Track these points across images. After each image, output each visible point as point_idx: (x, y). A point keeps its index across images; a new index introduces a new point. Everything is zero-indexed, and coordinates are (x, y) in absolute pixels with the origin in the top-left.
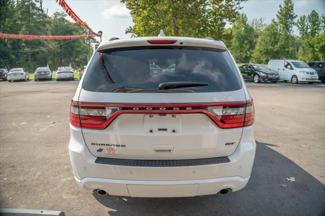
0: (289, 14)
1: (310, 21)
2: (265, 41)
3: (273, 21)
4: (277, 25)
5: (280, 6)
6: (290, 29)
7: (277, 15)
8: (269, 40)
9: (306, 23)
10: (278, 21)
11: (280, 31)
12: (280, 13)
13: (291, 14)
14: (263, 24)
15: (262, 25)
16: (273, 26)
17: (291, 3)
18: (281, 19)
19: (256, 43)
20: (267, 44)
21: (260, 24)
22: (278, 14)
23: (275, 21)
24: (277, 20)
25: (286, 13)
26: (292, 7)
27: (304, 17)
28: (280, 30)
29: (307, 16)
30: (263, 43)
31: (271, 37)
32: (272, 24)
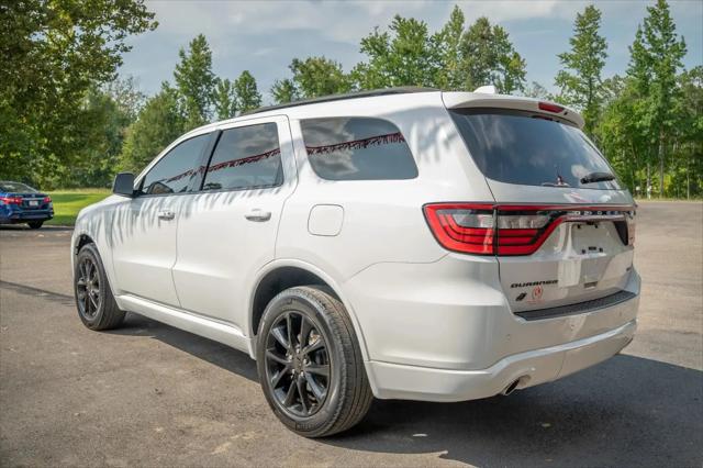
0: (201, 73)
1: (240, 95)
2: (147, 134)
3: (165, 85)
4: (175, 97)
5: (182, 54)
6: (205, 108)
7: (175, 74)
8: (157, 132)
9: (232, 98)
10: (178, 88)
11: (182, 112)
12: (182, 71)
13: (208, 74)
14: (136, 92)
15: (132, 95)
16: (164, 99)
17: (205, 50)
18: (183, 83)
19: (121, 137)
20: (152, 140)
21: (126, 92)
22: (178, 73)
23: (171, 87)
24: (174, 85)
25: (195, 71)
26: (208, 58)
27: (227, 83)
28: (183, 108)
29: (232, 82)
30: (142, 138)
31: (163, 125)
32: (162, 94)
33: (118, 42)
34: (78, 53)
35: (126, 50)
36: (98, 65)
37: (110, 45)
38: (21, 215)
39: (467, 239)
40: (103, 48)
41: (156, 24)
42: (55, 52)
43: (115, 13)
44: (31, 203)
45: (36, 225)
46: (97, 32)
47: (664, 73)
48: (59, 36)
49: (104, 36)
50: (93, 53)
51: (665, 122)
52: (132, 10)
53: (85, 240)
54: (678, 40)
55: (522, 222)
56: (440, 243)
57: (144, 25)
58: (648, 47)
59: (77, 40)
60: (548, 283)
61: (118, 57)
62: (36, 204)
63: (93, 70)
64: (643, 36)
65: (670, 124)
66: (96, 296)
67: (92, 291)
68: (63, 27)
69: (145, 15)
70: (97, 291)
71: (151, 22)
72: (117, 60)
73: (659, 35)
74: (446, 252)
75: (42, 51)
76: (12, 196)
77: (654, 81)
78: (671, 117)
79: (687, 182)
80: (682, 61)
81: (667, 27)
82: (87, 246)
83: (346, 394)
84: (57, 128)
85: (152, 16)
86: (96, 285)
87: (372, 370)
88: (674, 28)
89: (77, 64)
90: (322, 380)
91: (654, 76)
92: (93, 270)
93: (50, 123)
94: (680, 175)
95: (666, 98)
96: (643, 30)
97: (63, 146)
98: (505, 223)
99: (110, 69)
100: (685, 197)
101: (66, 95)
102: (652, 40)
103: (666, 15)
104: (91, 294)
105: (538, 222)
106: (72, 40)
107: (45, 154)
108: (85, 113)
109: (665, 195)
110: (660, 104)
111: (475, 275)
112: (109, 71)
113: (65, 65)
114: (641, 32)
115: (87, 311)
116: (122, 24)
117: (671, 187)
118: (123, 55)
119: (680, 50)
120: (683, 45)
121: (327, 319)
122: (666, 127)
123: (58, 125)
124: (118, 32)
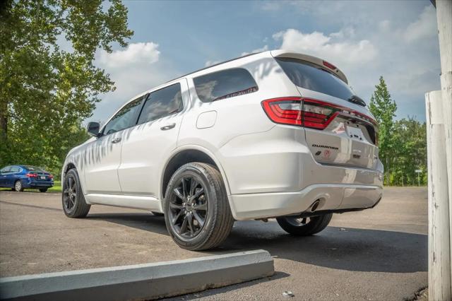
33: (94, 97)
34: (73, 102)
35: (98, 101)
36: (83, 108)
37: (90, 98)
38: (36, 183)
39: (287, 116)
40: (86, 100)
41: (115, 88)
42: (61, 101)
43: (93, 82)
44: (42, 178)
45: (43, 190)
46: (83, 92)
47: (387, 119)
48: (63, 93)
49: (87, 94)
50: (81, 102)
51: (388, 145)
52: (103, 80)
53: (71, 166)
54: (392, 103)
55: (317, 110)
56: (271, 120)
57: (109, 88)
58: (377, 106)
59: (73, 95)
60: (333, 148)
61: (94, 105)
62: (44, 178)
63: (80, 111)
64: (375, 100)
65: (391, 146)
66: (74, 197)
67: (72, 195)
68: (66, 88)
69: (110, 83)
70: (75, 195)
71: (112, 87)
72: (93, 106)
73: (382, 100)
74: (275, 124)
75: (54, 101)
76: (32, 173)
77: (382, 124)
78: (391, 143)
79: (402, 178)
80: (395, 113)
81: (386, 96)
82: (72, 170)
83: (217, 218)
84: (58, 142)
85: (113, 83)
86: (74, 191)
87: (232, 200)
88: (389, 96)
89: (71, 108)
90: (202, 213)
91: (381, 121)
92: (73, 183)
93: (54, 139)
94: (398, 175)
95: (388, 133)
96: (374, 97)
97: (61, 151)
98: (307, 108)
99: (89, 111)
100: (401, 185)
101: (65, 124)
102: (379, 102)
103: (385, 89)
104: (71, 197)
105: (326, 111)
106: (70, 95)
107: (51, 155)
108: (74, 134)
109: (391, 185)
110: (385, 135)
111: (292, 137)
112: (88, 112)
113: (65, 108)
114: (373, 98)
115: (68, 207)
116: (97, 88)
117: (394, 181)
118: (96, 104)
119: (394, 108)
120: (395, 105)
121: (206, 175)
122: (389, 148)
123: (59, 140)
124: (94, 92)
